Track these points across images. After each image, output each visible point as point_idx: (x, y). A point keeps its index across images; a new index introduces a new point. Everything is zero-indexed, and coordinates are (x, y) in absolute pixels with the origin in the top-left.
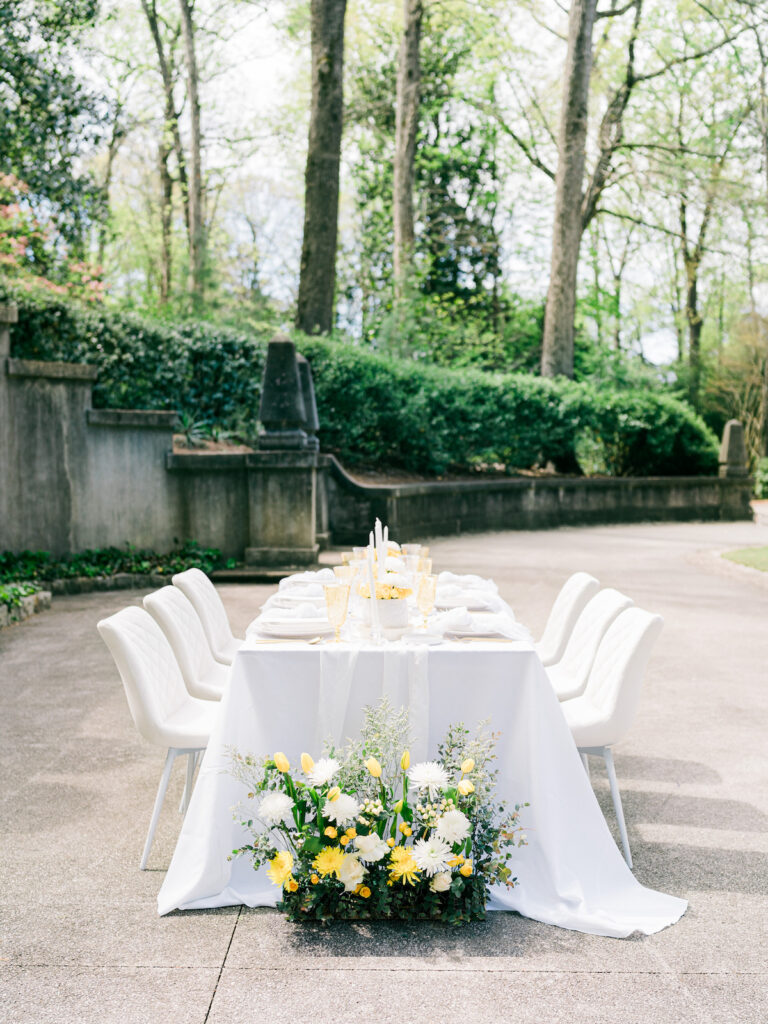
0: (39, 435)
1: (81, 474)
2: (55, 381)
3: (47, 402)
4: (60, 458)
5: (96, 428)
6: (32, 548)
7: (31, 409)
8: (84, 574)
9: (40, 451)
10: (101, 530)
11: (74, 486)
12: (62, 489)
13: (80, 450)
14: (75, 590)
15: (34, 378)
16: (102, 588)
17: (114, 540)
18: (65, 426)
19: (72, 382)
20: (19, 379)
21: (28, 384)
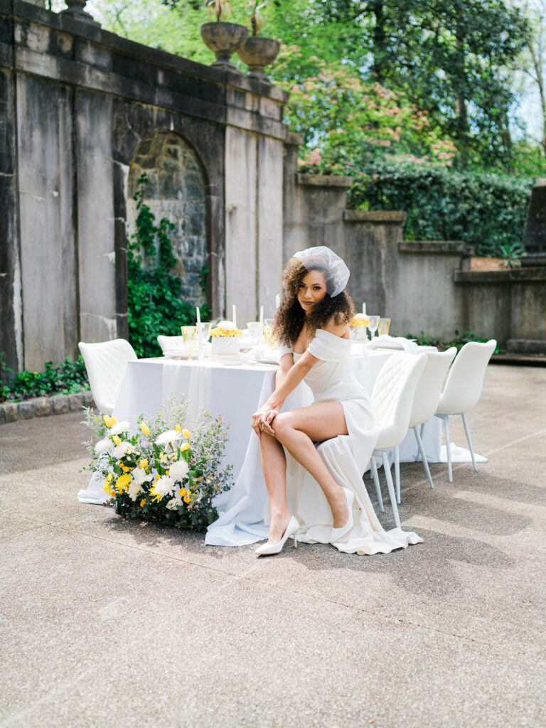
0: (365, 259)
1: (393, 285)
2: (377, 223)
3: (373, 240)
4: (379, 275)
5: (405, 254)
7: (360, 242)
9: (365, 270)
10: (406, 323)
11: (388, 294)
12: (379, 295)
13: (393, 269)
15: (363, 222)
17: (415, 330)
18: (384, 253)
19: (389, 223)
20: (352, 223)
21: (358, 226)
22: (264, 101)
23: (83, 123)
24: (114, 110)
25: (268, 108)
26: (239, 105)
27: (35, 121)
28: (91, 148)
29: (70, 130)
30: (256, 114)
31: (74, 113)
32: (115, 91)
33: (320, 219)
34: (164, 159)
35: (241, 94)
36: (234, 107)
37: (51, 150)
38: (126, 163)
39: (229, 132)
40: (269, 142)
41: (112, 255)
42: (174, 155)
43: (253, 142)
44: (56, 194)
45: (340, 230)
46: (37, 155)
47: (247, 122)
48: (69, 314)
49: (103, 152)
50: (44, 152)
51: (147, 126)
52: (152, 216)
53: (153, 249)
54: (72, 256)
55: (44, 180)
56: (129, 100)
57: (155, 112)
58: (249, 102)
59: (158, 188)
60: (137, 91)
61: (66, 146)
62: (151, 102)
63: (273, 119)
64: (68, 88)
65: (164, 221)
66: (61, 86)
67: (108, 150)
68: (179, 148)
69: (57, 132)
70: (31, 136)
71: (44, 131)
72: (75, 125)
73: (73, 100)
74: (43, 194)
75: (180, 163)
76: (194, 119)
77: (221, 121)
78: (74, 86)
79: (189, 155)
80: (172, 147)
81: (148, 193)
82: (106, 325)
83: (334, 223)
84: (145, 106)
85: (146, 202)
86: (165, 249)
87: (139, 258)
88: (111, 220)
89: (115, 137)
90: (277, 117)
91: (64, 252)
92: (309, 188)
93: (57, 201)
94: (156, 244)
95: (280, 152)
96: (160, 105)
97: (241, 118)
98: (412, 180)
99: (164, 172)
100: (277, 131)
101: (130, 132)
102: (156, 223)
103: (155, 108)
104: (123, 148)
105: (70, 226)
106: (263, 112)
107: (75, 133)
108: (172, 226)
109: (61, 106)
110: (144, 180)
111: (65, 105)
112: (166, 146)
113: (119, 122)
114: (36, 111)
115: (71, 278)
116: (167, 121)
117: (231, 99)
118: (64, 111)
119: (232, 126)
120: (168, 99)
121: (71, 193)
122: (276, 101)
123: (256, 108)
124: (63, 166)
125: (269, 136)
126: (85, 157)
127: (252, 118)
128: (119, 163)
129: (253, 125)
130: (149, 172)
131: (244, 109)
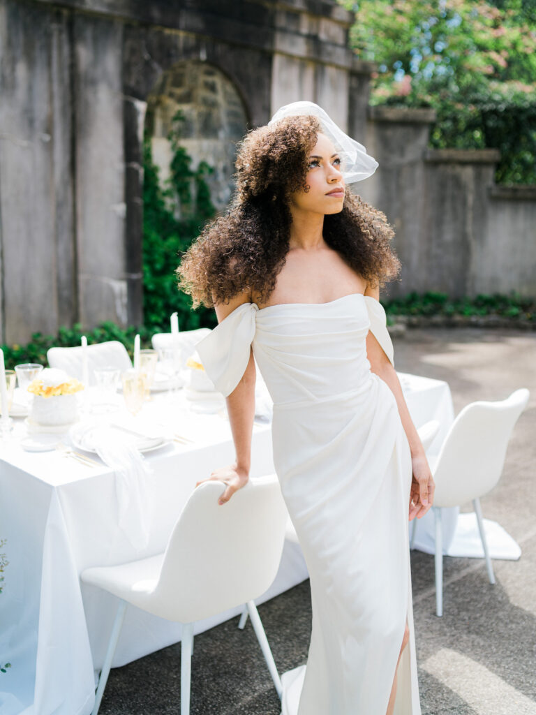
0: (448, 205)
1: (481, 236)
2: (464, 163)
3: (458, 183)
4: (464, 223)
5: (496, 200)
6: (435, 291)
7: (443, 185)
8: (461, 313)
9: (448, 217)
10: (494, 280)
11: (475, 245)
12: (464, 247)
13: (481, 217)
14: (451, 325)
15: (447, 162)
16: (475, 326)
17: (504, 289)
18: (471, 199)
19: (478, 164)
20: (433, 164)
21: (441, 168)
22: (325, 23)
23: (84, 54)
24: (125, 37)
25: (329, 30)
26: (292, 27)
27: (19, 52)
28: (93, 83)
29: (67, 62)
30: (313, 39)
31: (72, 42)
32: (126, 13)
33: (396, 159)
34: (202, 93)
35: (294, 16)
36: (284, 31)
37: (41, 86)
38: (142, 98)
39: (278, 61)
40: (330, 72)
41: (121, 208)
42: (212, 88)
43: (310, 72)
44: (47, 138)
45: (419, 172)
46: (21, 93)
47: (300, 48)
48: (65, 276)
49: (110, 85)
50: (30, 88)
51: (169, 55)
52: (188, 159)
53: (189, 196)
54: (69, 210)
55: (31, 122)
56: (147, 24)
57: (181, 37)
58: (305, 26)
59: (197, 126)
60: (156, 13)
61: (61, 80)
62: (175, 26)
63: (335, 44)
64: (65, 12)
65: (203, 165)
66: (55, 9)
67: (117, 83)
68: (218, 80)
69: (49, 64)
70: (13, 70)
71: (31, 64)
72: (73, 55)
73: (71, 25)
74: (30, 137)
75: (220, 98)
76: (233, 46)
77: (267, 47)
78: (72, 9)
79: (229, 88)
80: (210, 79)
81: (185, 132)
82: (111, 290)
83: (412, 164)
84: (167, 32)
85: (183, 143)
86: (203, 197)
87: (173, 207)
88: (120, 166)
89: (126, 69)
90: (341, 40)
91: (59, 206)
92: (382, 123)
93: (49, 147)
94: (193, 190)
95: (343, 82)
96: (188, 29)
97: (293, 44)
98: (520, 111)
99: (203, 109)
100: (340, 57)
101: (147, 64)
102: (193, 167)
103: (182, 34)
104: (138, 82)
105: (67, 176)
106: (323, 36)
107: (73, 66)
108: (212, 171)
109: (56, 34)
110: (179, 117)
111: (60, 32)
112: (202, 78)
113: (133, 51)
114: (20, 39)
115: (66, 236)
116: (197, 49)
117: (281, 21)
118: (59, 39)
119: (282, 53)
120: (198, 23)
121: (68, 136)
122: (340, 23)
123: (314, 31)
124: (57, 104)
125: (331, 64)
126: (87, 93)
127: (307, 43)
128: (131, 99)
129: (309, 51)
130: (186, 108)
131: (298, 33)
